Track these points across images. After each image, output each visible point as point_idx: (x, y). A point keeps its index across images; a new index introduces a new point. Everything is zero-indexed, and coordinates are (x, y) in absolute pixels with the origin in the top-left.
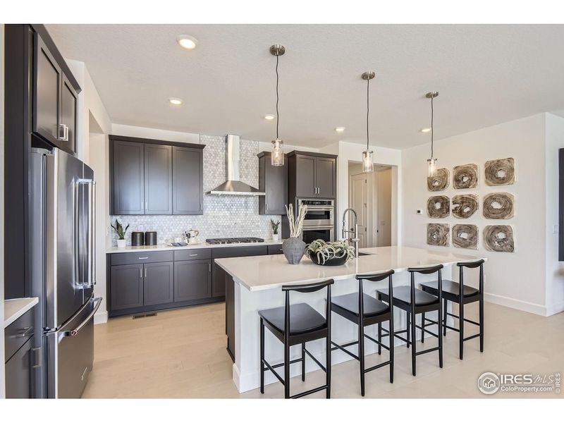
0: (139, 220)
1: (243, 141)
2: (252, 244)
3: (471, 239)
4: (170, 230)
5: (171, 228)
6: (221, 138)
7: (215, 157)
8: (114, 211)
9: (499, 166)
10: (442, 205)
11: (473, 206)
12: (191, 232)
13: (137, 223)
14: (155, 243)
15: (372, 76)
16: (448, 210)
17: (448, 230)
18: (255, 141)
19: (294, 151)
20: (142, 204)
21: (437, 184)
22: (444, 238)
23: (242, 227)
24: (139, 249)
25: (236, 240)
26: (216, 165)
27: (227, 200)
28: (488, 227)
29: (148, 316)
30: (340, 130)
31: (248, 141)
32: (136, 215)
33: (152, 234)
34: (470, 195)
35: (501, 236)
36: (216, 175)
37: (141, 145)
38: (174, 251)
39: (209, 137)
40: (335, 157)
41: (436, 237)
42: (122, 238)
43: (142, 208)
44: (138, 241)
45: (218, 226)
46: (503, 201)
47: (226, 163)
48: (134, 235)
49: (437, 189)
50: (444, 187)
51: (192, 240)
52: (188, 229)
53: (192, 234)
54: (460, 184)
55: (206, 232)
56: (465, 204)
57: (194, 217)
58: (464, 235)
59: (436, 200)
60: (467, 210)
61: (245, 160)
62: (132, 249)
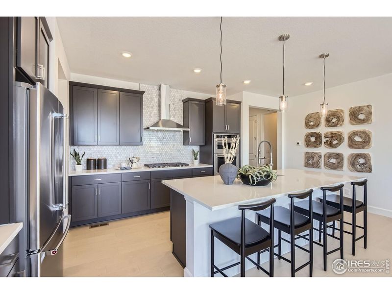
0: (92, 149)
1: (171, 89)
2: (180, 168)
3: (339, 163)
4: (117, 157)
5: (118, 155)
6: (155, 87)
7: (151, 101)
8: (73, 142)
9: (360, 111)
10: (316, 139)
11: (340, 139)
12: (134, 159)
13: (90, 151)
14: (105, 168)
15: (288, 38)
16: (321, 143)
17: (320, 157)
18: (180, 90)
19: (211, 98)
20: (96, 136)
21: (312, 123)
22: (317, 163)
23: (171, 154)
24: (93, 172)
25: (169, 165)
26: (152, 108)
27: (160, 135)
28: (352, 154)
29: (101, 225)
30: (247, 82)
31: (175, 90)
32: (90, 145)
33: (103, 160)
34: (338, 132)
35: (362, 161)
36: (152, 115)
37: (95, 90)
38: (122, 173)
39: (147, 86)
40: (239, 103)
41: (311, 162)
42: (79, 164)
43: (96, 140)
44: (92, 166)
45: (153, 154)
46: (363, 136)
47: (160, 106)
48: (88, 161)
49: (313, 127)
50: (317, 125)
51: (134, 165)
52: (131, 156)
53: (135, 160)
54: (331, 124)
55: (144, 158)
56: (334, 138)
57: (135, 147)
58: (333, 161)
59: (312, 135)
60: (335, 142)
61: (173, 104)
62: (87, 172)
